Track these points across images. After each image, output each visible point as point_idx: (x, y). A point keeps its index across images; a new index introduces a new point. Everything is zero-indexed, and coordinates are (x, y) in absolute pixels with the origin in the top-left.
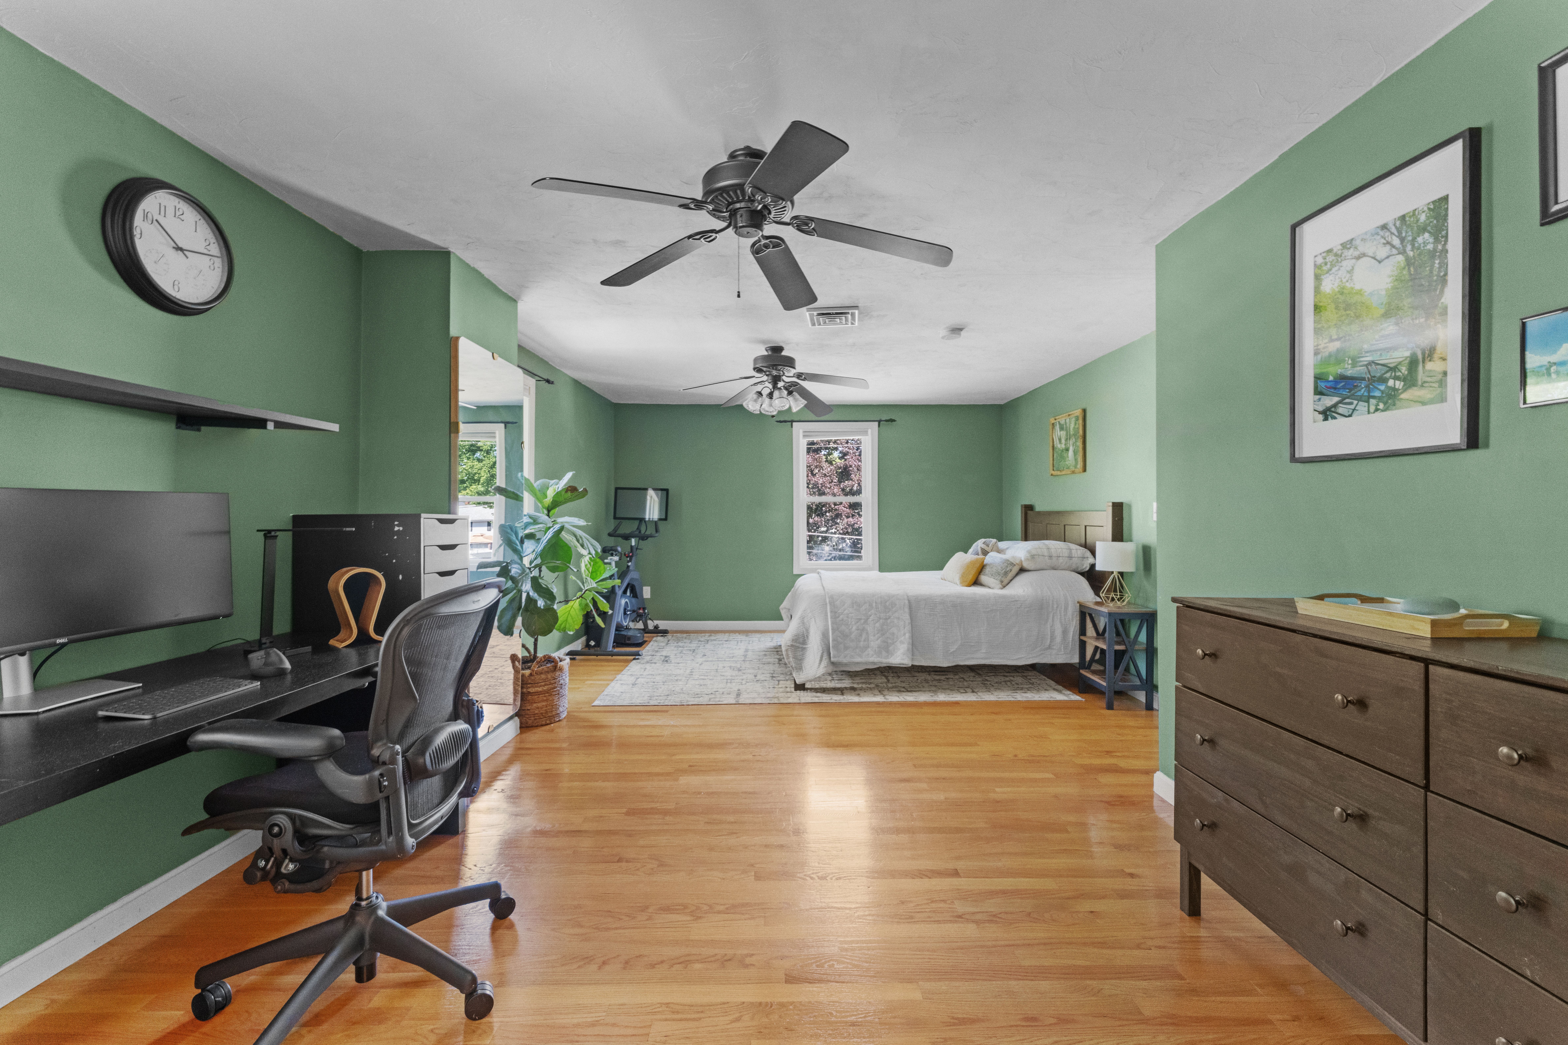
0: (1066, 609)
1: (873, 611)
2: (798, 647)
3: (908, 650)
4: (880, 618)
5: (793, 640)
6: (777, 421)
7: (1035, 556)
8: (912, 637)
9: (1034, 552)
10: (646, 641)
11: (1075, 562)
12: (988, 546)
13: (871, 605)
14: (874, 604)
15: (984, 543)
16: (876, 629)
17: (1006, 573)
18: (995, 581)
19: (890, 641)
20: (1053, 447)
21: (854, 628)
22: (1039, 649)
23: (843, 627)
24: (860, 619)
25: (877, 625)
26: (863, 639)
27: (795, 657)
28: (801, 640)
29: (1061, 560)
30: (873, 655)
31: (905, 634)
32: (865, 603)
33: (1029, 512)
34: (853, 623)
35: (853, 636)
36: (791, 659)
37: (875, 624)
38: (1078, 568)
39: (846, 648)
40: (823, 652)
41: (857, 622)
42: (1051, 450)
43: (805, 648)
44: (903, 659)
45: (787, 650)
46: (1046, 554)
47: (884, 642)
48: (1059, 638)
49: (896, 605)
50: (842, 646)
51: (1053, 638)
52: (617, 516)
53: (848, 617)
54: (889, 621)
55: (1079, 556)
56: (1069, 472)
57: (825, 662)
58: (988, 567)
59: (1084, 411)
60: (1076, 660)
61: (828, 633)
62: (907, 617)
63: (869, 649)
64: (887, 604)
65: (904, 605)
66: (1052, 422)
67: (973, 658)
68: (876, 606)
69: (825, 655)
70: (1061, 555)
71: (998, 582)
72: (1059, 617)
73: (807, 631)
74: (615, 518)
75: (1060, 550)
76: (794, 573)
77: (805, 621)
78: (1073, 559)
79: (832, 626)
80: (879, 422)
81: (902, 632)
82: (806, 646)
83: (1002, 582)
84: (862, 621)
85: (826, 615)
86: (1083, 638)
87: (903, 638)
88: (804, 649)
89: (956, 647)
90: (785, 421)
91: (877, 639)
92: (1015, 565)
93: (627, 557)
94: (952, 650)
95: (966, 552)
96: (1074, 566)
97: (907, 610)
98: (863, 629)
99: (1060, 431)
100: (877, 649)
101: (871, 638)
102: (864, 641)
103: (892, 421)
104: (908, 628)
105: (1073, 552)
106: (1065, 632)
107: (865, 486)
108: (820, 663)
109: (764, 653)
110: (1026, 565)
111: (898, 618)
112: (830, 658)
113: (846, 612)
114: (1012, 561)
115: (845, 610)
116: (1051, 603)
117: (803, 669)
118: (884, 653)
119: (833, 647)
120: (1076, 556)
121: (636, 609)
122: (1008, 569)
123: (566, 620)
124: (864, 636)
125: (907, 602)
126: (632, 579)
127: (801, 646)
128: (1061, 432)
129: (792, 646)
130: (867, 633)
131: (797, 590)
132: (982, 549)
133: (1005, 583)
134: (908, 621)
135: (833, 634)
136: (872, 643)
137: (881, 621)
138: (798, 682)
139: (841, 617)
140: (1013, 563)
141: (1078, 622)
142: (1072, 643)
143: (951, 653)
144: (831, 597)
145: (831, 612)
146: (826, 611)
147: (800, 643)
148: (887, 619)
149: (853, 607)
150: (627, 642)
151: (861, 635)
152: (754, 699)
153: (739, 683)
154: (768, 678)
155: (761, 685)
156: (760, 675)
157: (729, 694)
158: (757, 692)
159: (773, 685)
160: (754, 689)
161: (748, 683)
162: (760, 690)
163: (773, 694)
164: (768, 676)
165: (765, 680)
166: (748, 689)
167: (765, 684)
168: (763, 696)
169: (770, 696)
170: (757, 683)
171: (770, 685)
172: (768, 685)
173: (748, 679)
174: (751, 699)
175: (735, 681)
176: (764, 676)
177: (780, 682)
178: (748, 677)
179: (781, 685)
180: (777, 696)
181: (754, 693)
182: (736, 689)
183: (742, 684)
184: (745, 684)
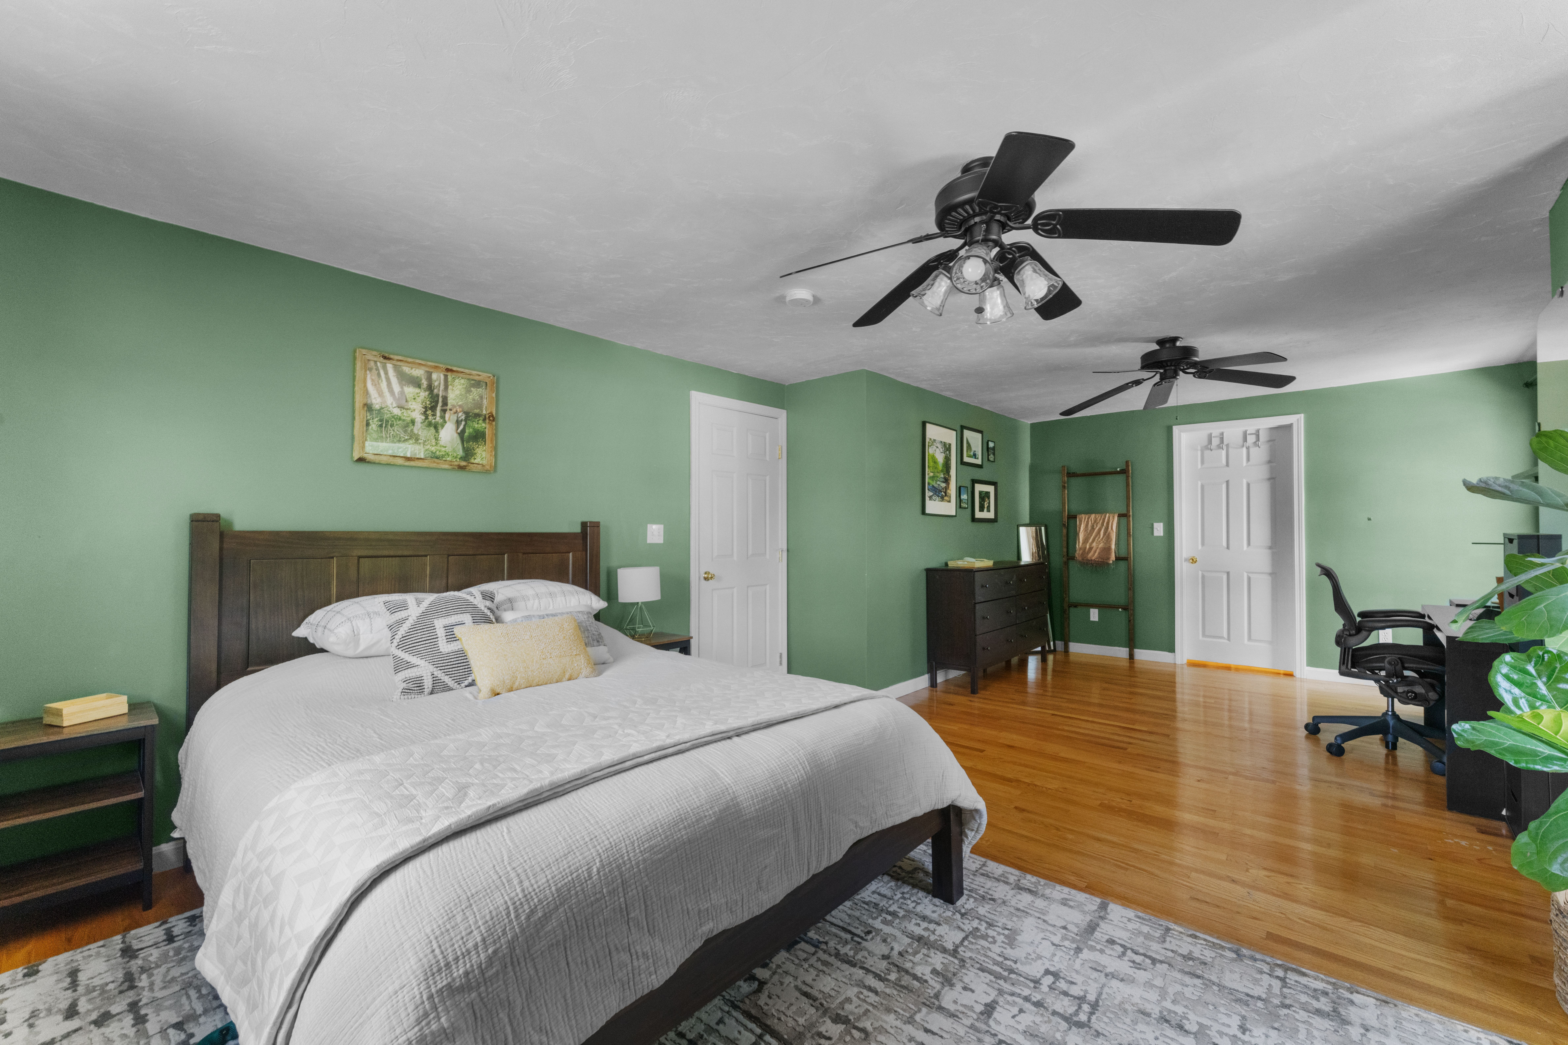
99: (401, 383)
152: (1067, 899)
153: (1062, 985)
154: (966, 980)
155: (1009, 952)
156: (971, 1008)
157: (1111, 942)
158: (1044, 921)
159: (985, 937)
160: (1042, 935)
161: (1039, 976)
162: (1029, 930)
163: (1013, 903)
164: (959, 987)
165: (982, 970)
166: (1053, 944)
167: (998, 950)
168: (1040, 903)
169: (1026, 898)
170: (1016, 962)
171: (990, 940)
172: (995, 942)
173: (1019, 1001)
174: (1071, 903)
175: (1065, 1006)
176: (969, 993)
177: (957, 942)
178: (1015, 1010)
179: (966, 929)
180: (1013, 892)
181: (1050, 922)
182: (1086, 954)
183: (1056, 975)
184: (1047, 972)
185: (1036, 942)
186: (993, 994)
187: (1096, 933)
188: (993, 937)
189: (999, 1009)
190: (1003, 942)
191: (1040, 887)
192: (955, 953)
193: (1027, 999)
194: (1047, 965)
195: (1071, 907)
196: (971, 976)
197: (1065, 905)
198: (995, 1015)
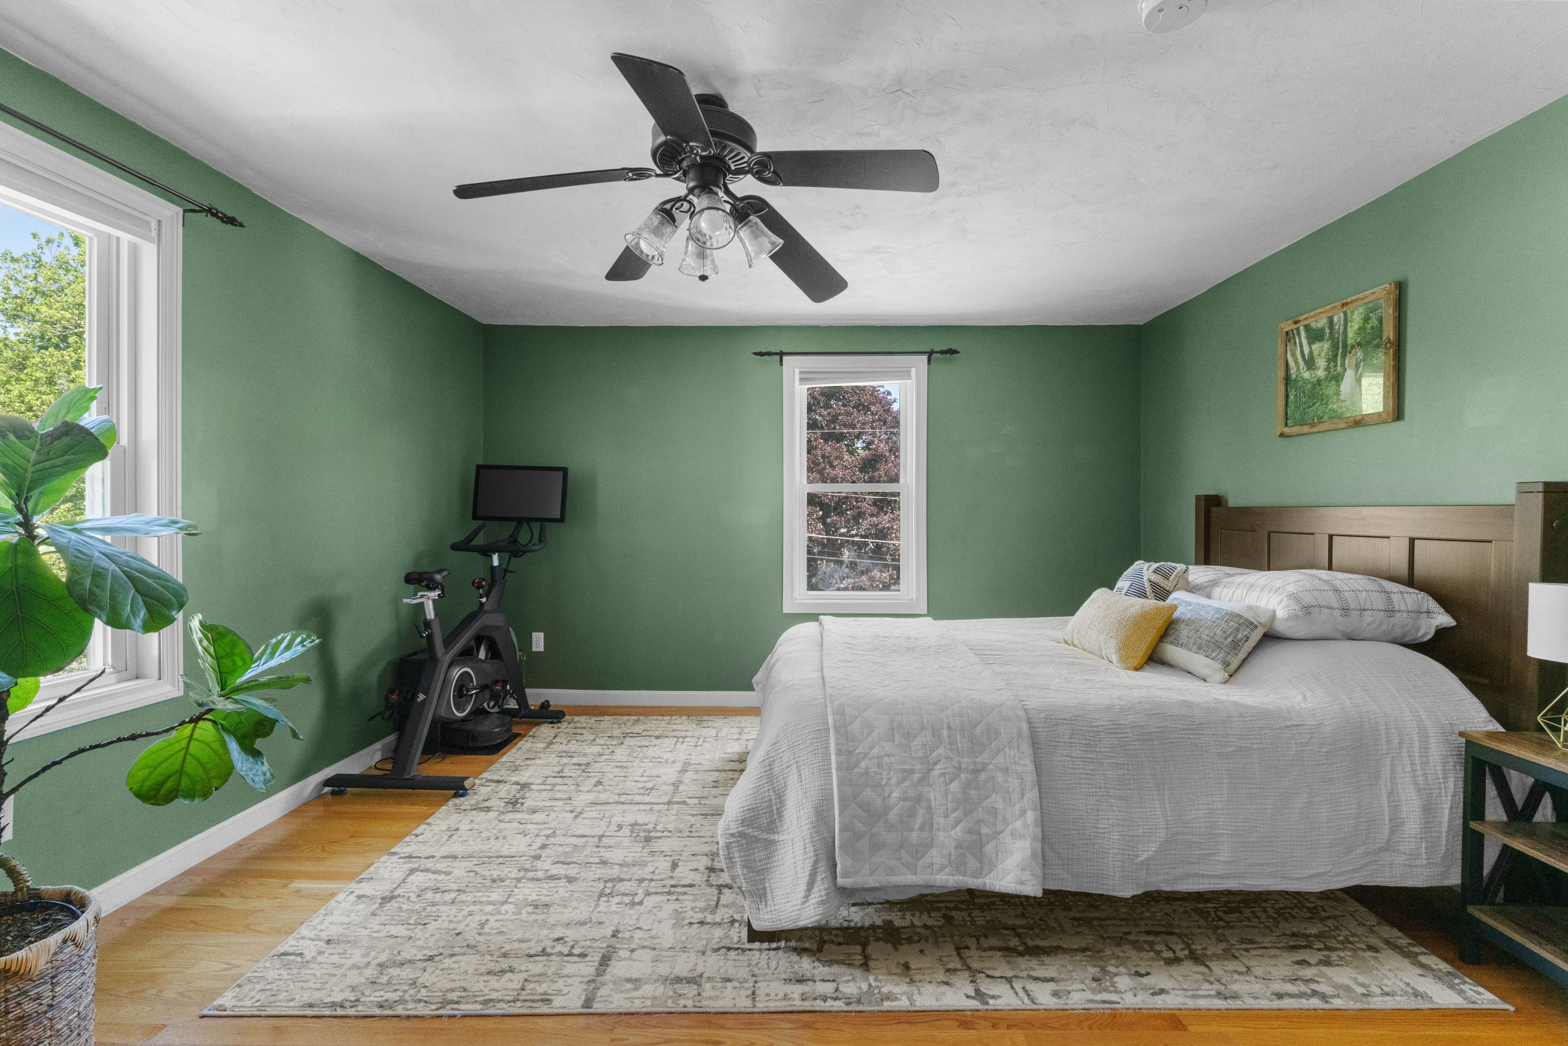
0: (1425, 748)
1: (941, 750)
2: (757, 840)
3: (1033, 856)
4: (960, 769)
5: (743, 821)
6: (756, 354)
7: (1312, 609)
8: (1043, 822)
9: (1308, 599)
10: (520, 734)
11: (1400, 623)
12: (1166, 577)
13: (936, 733)
14: (945, 733)
15: (1156, 571)
16: (950, 797)
17: (1236, 645)
18: (1209, 661)
19: (985, 830)
20: (1287, 378)
21: (895, 795)
22: (1360, 850)
23: (868, 792)
24: (912, 771)
25: (954, 786)
26: (917, 826)
27: (748, 865)
28: (764, 821)
29: (1368, 617)
30: (942, 869)
31: (1023, 813)
32: (923, 728)
33: (1214, 509)
34: (894, 781)
35: (892, 816)
36: (739, 870)
37: (947, 784)
38: (1404, 636)
39: (875, 847)
40: (816, 863)
41: (904, 780)
42: (1282, 388)
43: (773, 842)
44: (1022, 883)
45: (728, 846)
46: (1335, 604)
47: (970, 831)
48: (1413, 825)
49: (998, 733)
50: (864, 844)
51: (1396, 825)
52: (478, 514)
53: (879, 766)
54: (982, 777)
55: (1410, 608)
56: (1342, 425)
57: (820, 890)
58: (1182, 626)
59: (1401, 288)
60: (1454, 879)
61: (831, 808)
62: (1027, 765)
63: (934, 851)
64: (978, 730)
65: (1020, 735)
66: (1286, 330)
67: (1198, 875)
68: (949, 737)
69: (822, 868)
70: (1368, 606)
71: (1218, 665)
72: (1408, 768)
73: (780, 797)
74: (475, 517)
75: (1364, 593)
76: (786, 610)
77: (776, 770)
78: (1398, 615)
79: (839, 790)
80: (930, 354)
81: (1017, 807)
82: (776, 837)
83: (1226, 664)
84: (916, 776)
85: (827, 759)
86: (1474, 825)
87: (1018, 824)
88: (769, 845)
89: (1153, 847)
90: (769, 354)
91: (956, 825)
92: (1256, 627)
93: (478, 588)
94: (1145, 856)
95: (1112, 587)
96: (1398, 632)
97: (1026, 748)
98: (918, 799)
99: (1310, 344)
100: (953, 851)
101: (939, 820)
102: (922, 828)
103: (952, 352)
104: (1032, 795)
105: (1396, 598)
106: (1429, 810)
107: (905, 466)
108: (809, 890)
109: (714, 776)
110: (1281, 628)
111: (1006, 770)
112: (834, 876)
113: (876, 750)
114: (1249, 616)
115: (872, 748)
116: (1383, 732)
117: (769, 895)
118: (972, 863)
119: (840, 848)
120: (1403, 608)
121: (490, 683)
122: (1240, 636)
123: (181, 771)
124: (921, 813)
125: (1025, 727)
126: (484, 628)
127: (765, 836)
128: (1315, 347)
129: (741, 834)
130: (929, 809)
131: (774, 665)
132: (1153, 584)
133: (1232, 667)
134: (1030, 777)
135: (841, 813)
136: (941, 834)
137: (963, 775)
138: (755, 927)
139: (863, 764)
140: (1251, 623)
141: (1461, 784)
142: (1447, 836)
143: (1142, 863)
144: (840, 712)
145: (839, 752)
146: (827, 748)
147: (760, 828)
148: (976, 772)
149: (893, 741)
150: (471, 744)
151: (913, 815)
152: (636, 989)
153: (627, 899)
154: (699, 875)
155: (676, 906)
156: (686, 861)
157: (583, 955)
158: (654, 949)
159: (702, 910)
160: (653, 933)
161: (647, 898)
162: (667, 935)
163: (693, 957)
164: (702, 869)
165: (691, 886)
166: (640, 928)
167: (686, 903)
168: (663, 969)
169: (682, 968)
170: (668, 900)
171: (697, 910)
172: (692, 909)
173: (655, 878)
174: (629, 986)
175: (622, 887)
176: (693, 868)
177: (722, 896)
178: (657, 871)
179: (722, 909)
180: (700, 969)
181: (647, 951)
182: (608, 932)
183: (633, 904)
184: (641, 903)
185: (656, 924)
186: (676, 874)
187: (598, 959)
188: (695, 912)
189: (669, 868)
190: (685, 912)
191: (671, 993)
192: (720, 887)
193: (652, 880)
194: (641, 909)
195: (628, 980)
196: (697, 878)
197: (637, 980)
198: (670, 864)
